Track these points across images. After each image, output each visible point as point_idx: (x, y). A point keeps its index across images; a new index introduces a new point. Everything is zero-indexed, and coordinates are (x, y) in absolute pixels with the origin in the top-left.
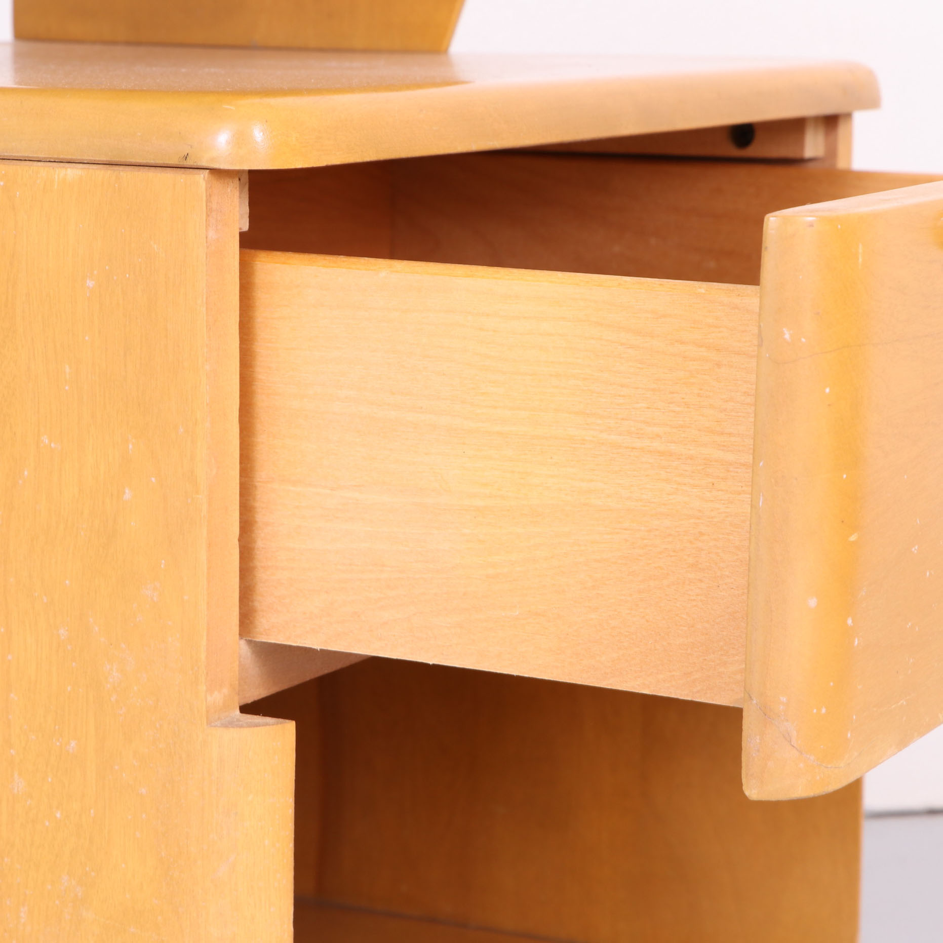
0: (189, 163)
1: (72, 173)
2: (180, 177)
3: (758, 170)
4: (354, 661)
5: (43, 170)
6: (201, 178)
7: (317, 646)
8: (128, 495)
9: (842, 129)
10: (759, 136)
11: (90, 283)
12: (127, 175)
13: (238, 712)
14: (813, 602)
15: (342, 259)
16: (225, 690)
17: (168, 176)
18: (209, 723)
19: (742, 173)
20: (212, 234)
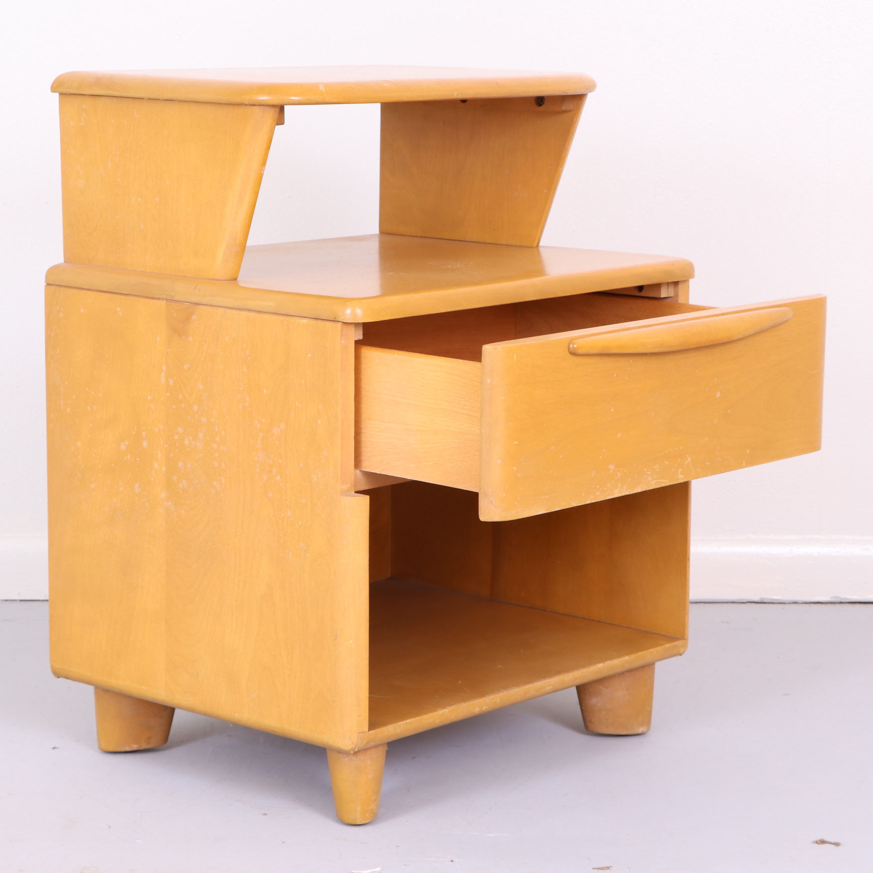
0: (336, 320)
1: (305, 321)
2: (334, 324)
3: (645, 301)
4: (405, 481)
5: (297, 320)
6: (339, 325)
7: (379, 473)
8: (319, 422)
9: (680, 286)
10: (644, 289)
11: (309, 355)
12: (320, 322)
13: (354, 492)
14: (499, 462)
15: (386, 350)
16: (348, 485)
17: (330, 324)
18: (342, 494)
19: (639, 302)
20: (343, 342)
